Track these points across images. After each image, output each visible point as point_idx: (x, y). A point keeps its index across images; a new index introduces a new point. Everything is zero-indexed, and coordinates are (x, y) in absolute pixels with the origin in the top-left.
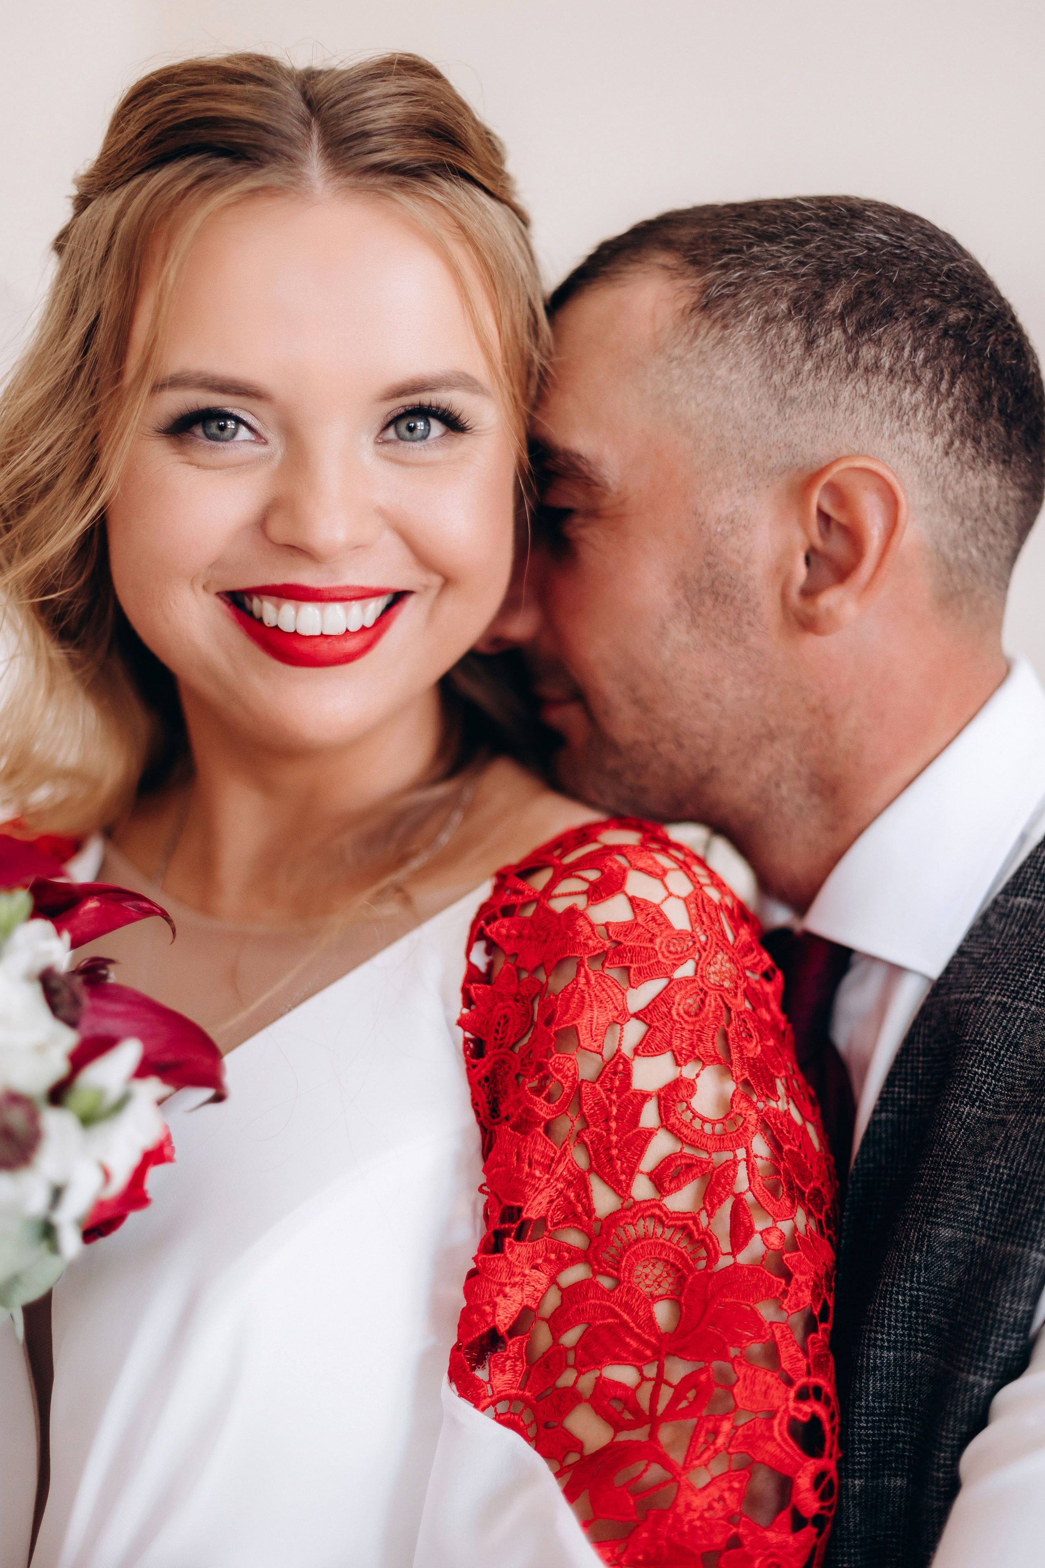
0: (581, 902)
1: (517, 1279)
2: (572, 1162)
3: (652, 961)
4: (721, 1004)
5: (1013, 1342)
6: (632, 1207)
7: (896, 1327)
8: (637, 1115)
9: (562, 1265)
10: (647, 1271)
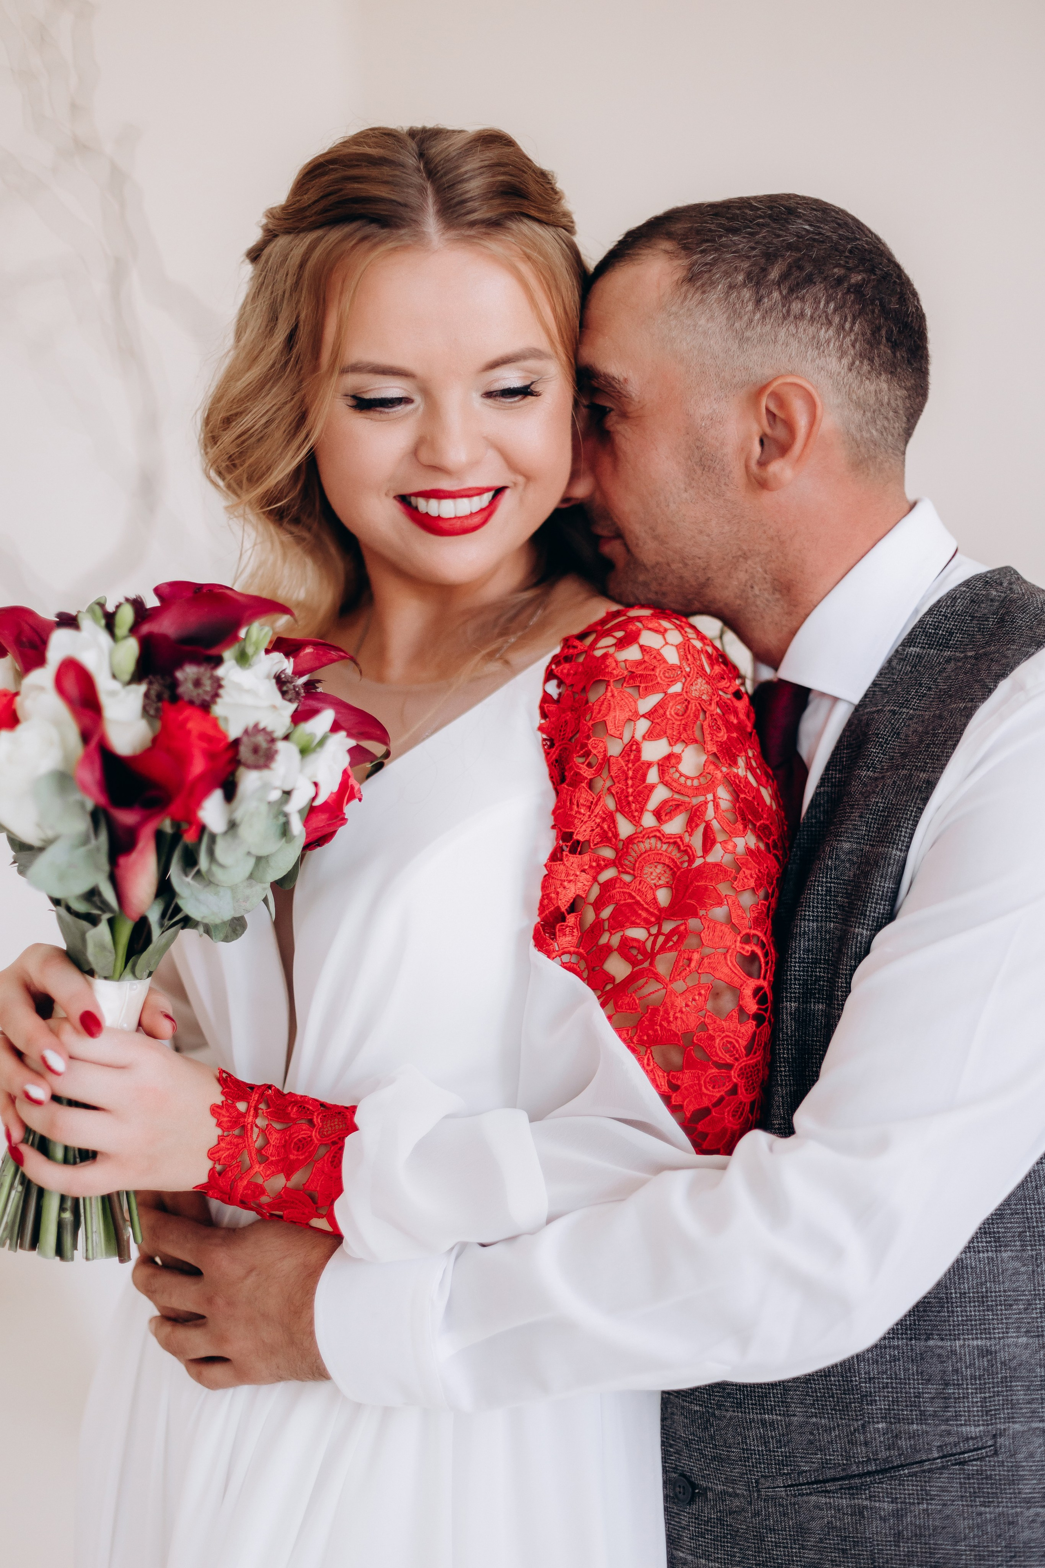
0: (613, 650)
1: (572, 878)
2: (605, 806)
3: (654, 683)
4: (699, 708)
5: (882, 907)
6: (641, 832)
7: (817, 907)
8: (644, 776)
9: (600, 869)
10: (651, 870)
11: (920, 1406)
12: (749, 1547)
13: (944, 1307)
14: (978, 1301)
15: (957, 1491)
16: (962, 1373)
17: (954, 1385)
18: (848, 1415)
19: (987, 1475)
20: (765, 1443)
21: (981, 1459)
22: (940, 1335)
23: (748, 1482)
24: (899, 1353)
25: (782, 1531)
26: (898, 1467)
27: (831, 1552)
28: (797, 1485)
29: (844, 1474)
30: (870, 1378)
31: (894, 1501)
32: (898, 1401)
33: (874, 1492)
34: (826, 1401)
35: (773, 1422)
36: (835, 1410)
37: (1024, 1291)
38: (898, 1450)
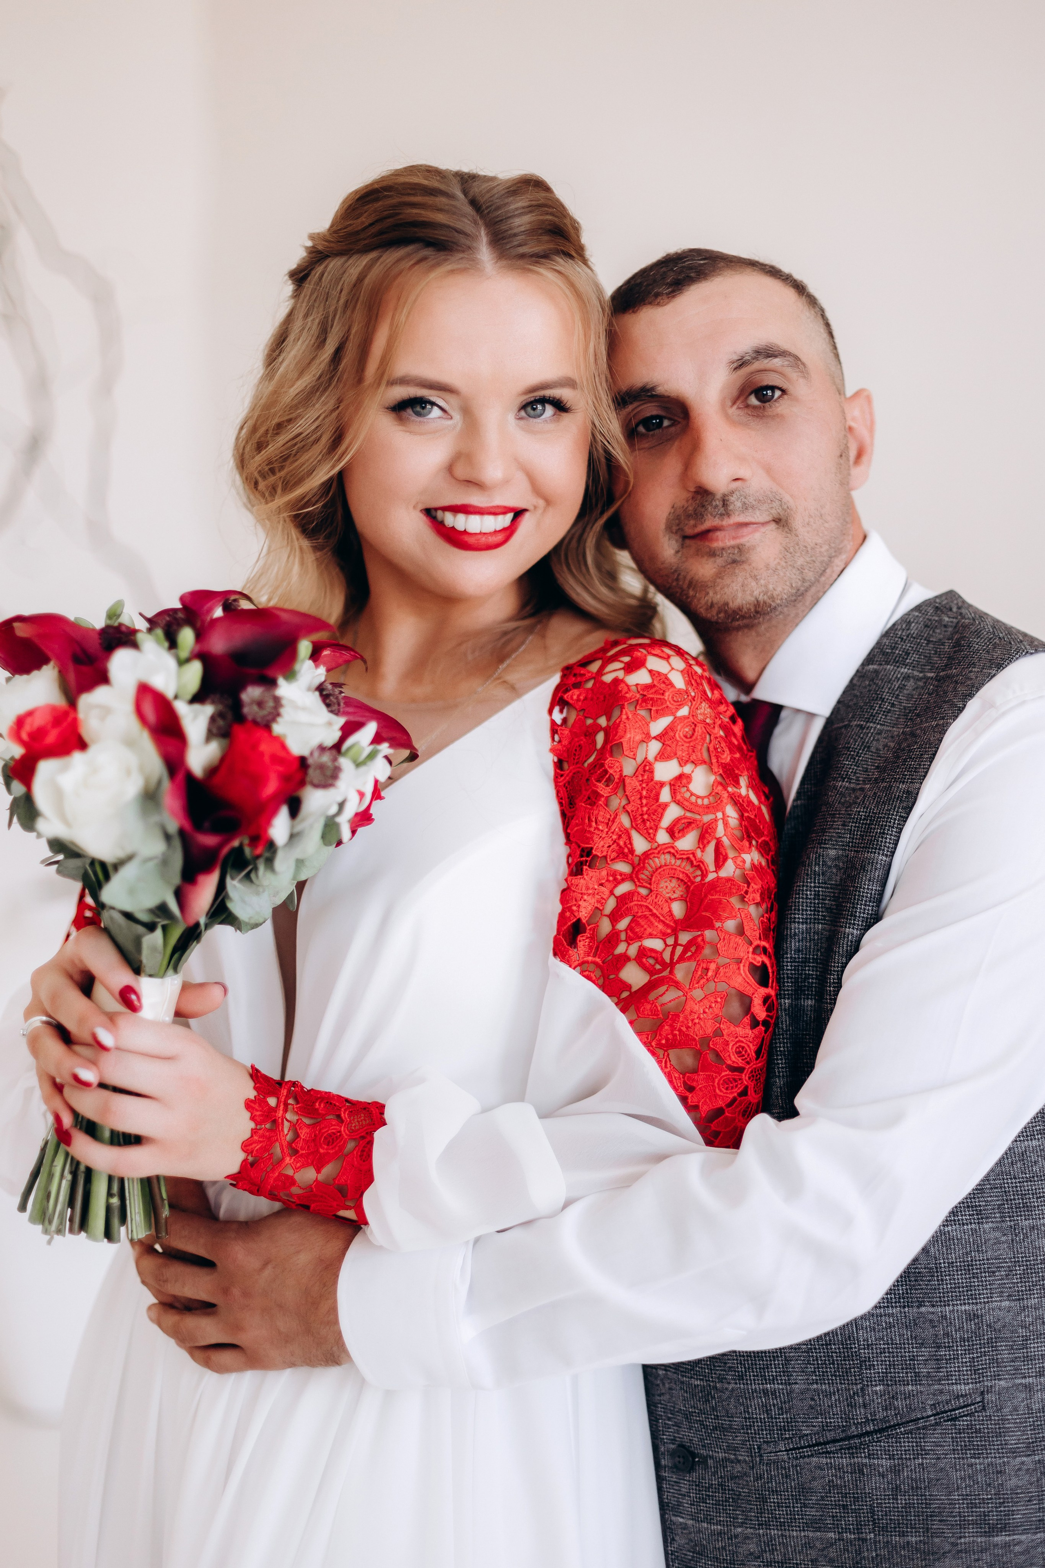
0: (620, 674)
1: (591, 891)
2: (621, 823)
3: (664, 706)
4: (705, 731)
6: (656, 848)
8: (657, 796)
9: (617, 883)
10: (667, 884)
11: (915, 1368)
12: (751, 1508)
13: (934, 1276)
14: (965, 1270)
15: (949, 1446)
16: (952, 1336)
17: (945, 1347)
18: (848, 1380)
19: (976, 1429)
20: (767, 1410)
21: (971, 1414)
22: (931, 1302)
23: (751, 1449)
24: (893, 1320)
25: (784, 1492)
26: (894, 1426)
27: (832, 1509)
28: (798, 1448)
29: (844, 1435)
30: (868, 1345)
31: (891, 1457)
32: (894, 1365)
33: (873, 1450)
34: (826, 1368)
35: (775, 1391)
36: (835, 1376)
37: (1005, 1258)
38: (895, 1410)
